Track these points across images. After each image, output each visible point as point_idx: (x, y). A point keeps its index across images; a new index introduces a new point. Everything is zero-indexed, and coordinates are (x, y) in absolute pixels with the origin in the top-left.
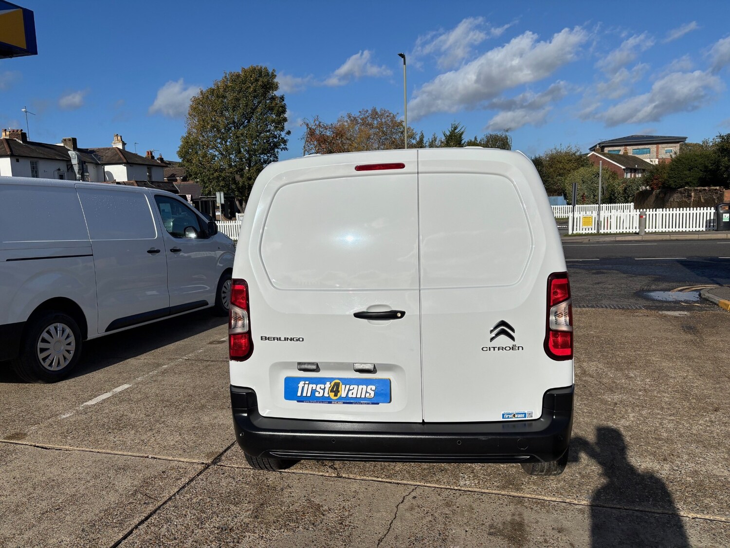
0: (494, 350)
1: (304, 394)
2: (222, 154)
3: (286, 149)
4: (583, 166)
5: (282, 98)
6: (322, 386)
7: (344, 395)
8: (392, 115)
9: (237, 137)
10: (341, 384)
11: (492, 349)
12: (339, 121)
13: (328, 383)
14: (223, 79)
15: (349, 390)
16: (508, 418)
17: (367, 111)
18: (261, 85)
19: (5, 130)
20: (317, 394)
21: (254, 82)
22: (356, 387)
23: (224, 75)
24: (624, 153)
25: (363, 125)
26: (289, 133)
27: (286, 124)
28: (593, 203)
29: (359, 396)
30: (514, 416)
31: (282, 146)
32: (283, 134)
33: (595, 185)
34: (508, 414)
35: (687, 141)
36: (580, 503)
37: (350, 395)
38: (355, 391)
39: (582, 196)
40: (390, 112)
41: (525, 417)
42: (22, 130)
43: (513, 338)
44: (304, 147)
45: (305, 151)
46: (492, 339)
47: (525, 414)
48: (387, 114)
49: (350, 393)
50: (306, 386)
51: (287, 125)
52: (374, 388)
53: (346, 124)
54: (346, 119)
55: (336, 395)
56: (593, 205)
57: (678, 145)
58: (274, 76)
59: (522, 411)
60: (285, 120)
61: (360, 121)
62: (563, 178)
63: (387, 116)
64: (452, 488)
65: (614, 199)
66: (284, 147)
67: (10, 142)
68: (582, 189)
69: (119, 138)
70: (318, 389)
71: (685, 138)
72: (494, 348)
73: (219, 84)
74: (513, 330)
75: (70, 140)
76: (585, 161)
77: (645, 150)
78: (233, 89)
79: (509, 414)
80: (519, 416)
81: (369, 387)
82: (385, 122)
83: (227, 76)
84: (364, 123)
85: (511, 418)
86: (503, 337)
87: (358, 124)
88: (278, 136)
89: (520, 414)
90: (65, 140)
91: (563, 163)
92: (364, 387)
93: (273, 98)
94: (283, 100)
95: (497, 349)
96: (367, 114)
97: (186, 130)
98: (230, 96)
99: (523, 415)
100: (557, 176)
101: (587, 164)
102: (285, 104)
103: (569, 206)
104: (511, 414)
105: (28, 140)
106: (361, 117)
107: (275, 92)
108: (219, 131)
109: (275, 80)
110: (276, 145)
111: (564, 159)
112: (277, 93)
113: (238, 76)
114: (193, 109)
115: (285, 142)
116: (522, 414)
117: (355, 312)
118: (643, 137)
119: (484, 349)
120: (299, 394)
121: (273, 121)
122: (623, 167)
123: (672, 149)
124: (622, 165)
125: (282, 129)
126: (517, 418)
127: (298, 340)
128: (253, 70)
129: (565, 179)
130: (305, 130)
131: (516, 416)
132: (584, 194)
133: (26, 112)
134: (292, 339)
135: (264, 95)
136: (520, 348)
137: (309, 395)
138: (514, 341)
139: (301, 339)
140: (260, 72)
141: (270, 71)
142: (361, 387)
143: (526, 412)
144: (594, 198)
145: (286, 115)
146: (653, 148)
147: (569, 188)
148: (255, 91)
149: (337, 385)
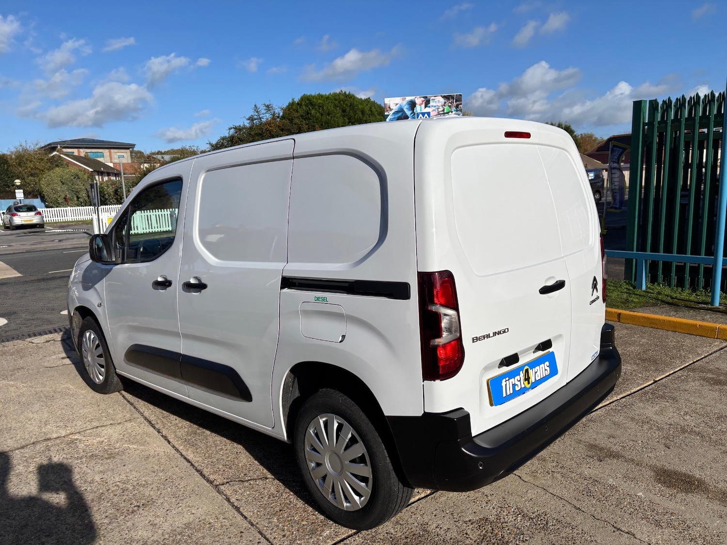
1: (508, 392)
4: (57, 166)
6: (518, 377)
7: (533, 381)
10: (529, 369)
13: (521, 372)
15: (535, 373)
20: (517, 388)
22: (538, 367)
24: (85, 155)
28: (78, 206)
29: (542, 377)
33: (77, 187)
35: (136, 149)
37: (537, 379)
38: (538, 373)
39: (65, 198)
43: (597, 290)
49: (536, 375)
50: (507, 382)
52: (547, 363)
55: (529, 383)
56: (78, 208)
57: (128, 151)
62: (37, 180)
65: (104, 201)
68: (63, 191)
70: (516, 382)
71: (134, 145)
74: (597, 283)
76: (59, 161)
77: (99, 154)
91: (34, 162)
92: (543, 365)
100: (28, 177)
101: (62, 165)
103: (48, 209)
111: (35, 158)
117: (539, 289)
118: (93, 141)
122: (91, 170)
123: (123, 154)
124: (89, 167)
127: (504, 332)
129: (39, 180)
132: (66, 196)
134: (499, 333)
136: (599, 298)
137: (511, 391)
138: (597, 292)
139: (506, 330)
144: (78, 201)
146: (106, 152)
147: (46, 190)
149: (527, 371)
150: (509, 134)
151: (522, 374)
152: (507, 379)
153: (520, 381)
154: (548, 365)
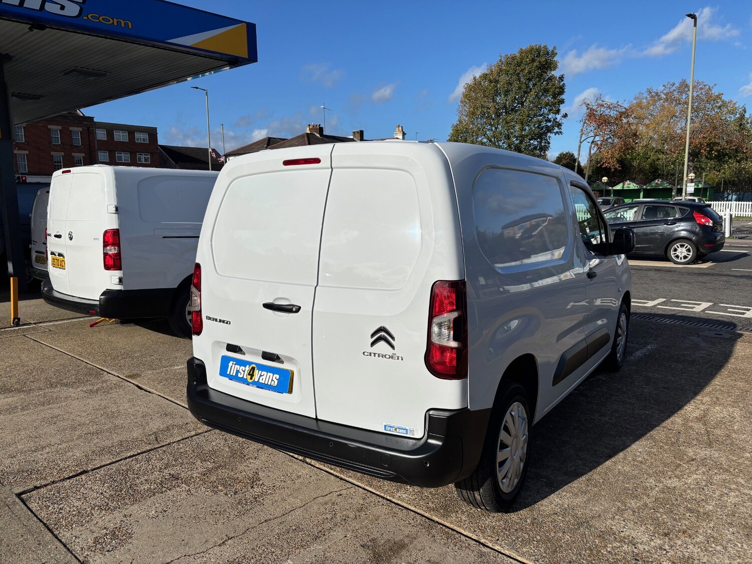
0: (375, 356)
1: (231, 374)
2: (491, 141)
3: (561, 132)
5: (561, 78)
6: (244, 368)
7: (256, 380)
8: (707, 87)
9: (507, 123)
10: (256, 368)
11: (373, 355)
12: (635, 99)
13: (248, 366)
14: (498, 63)
15: (261, 376)
16: (390, 430)
17: (674, 84)
18: (537, 66)
19: (309, 125)
20: (239, 375)
21: (530, 63)
22: (265, 373)
23: (500, 58)
25: (667, 100)
26: (565, 116)
27: (562, 107)
29: (266, 383)
30: (396, 429)
31: (556, 130)
32: (559, 117)
34: (389, 427)
36: (493, 548)
37: (261, 381)
38: (264, 377)
40: (705, 84)
41: (407, 433)
42: (320, 125)
43: (393, 347)
44: (582, 130)
45: (582, 134)
46: (373, 344)
47: (407, 430)
48: (701, 86)
49: (261, 378)
50: (234, 365)
51: (563, 109)
53: (644, 101)
54: (645, 95)
55: (251, 379)
58: (554, 54)
59: (404, 427)
60: (562, 102)
61: (663, 96)
63: (701, 89)
64: (385, 496)
66: (559, 131)
67: (310, 136)
69: (400, 128)
70: (241, 371)
72: (375, 354)
73: (493, 68)
74: (393, 338)
75: (358, 132)
78: (507, 73)
79: (391, 427)
80: (401, 431)
81: (275, 375)
82: (697, 96)
83: (502, 59)
84: (669, 98)
85: (392, 431)
86: (382, 343)
87: (662, 100)
88: (552, 120)
89: (402, 429)
90: (354, 133)
92: (271, 375)
93: (551, 79)
94: (563, 81)
95: (377, 355)
96: (674, 88)
97: (457, 118)
98: (504, 79)
99: (405, 431)
102: (564, 84)
104: (393, 427)
105: (324, 134)
106: (665, 92)
107: (553, 73)
108: (489, 117)
109: (555, 59)
110: (549, 130)
112: (556, 73)
113: (513, 58)
114: (466, 96)
115: (559, 125)
116: (404, 429)
117: (264, 303)
119: (366, 354)
120: (228, 373)
121: (547, 104)
125: (558, 112)
126: (399, 432)
127: (227, 323)
128: (531, 50)
130: (584, 110)
131: (398, 430)
133: (324, 108)
134: (223, 322)
135: (540, 76)
136: (400, 358)
137: (234, 375)
138: (394, 349)
139: (229, 323)
140: (538, 51)
141: (550, 49)
142: (269, 374)
143: (407, 428)
145: (563, 97)
148: (530, 72)
149: (253, 369)
150: (287, 163)
151: (248, 368)
152: (234, 363)
153: (244, 371)
154: (278, 378)
